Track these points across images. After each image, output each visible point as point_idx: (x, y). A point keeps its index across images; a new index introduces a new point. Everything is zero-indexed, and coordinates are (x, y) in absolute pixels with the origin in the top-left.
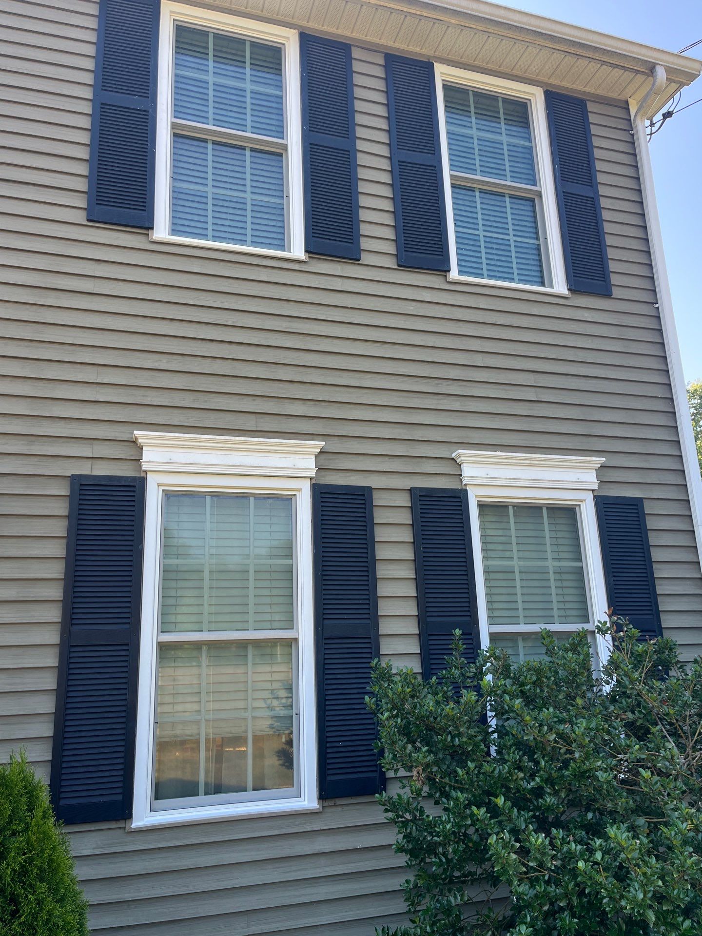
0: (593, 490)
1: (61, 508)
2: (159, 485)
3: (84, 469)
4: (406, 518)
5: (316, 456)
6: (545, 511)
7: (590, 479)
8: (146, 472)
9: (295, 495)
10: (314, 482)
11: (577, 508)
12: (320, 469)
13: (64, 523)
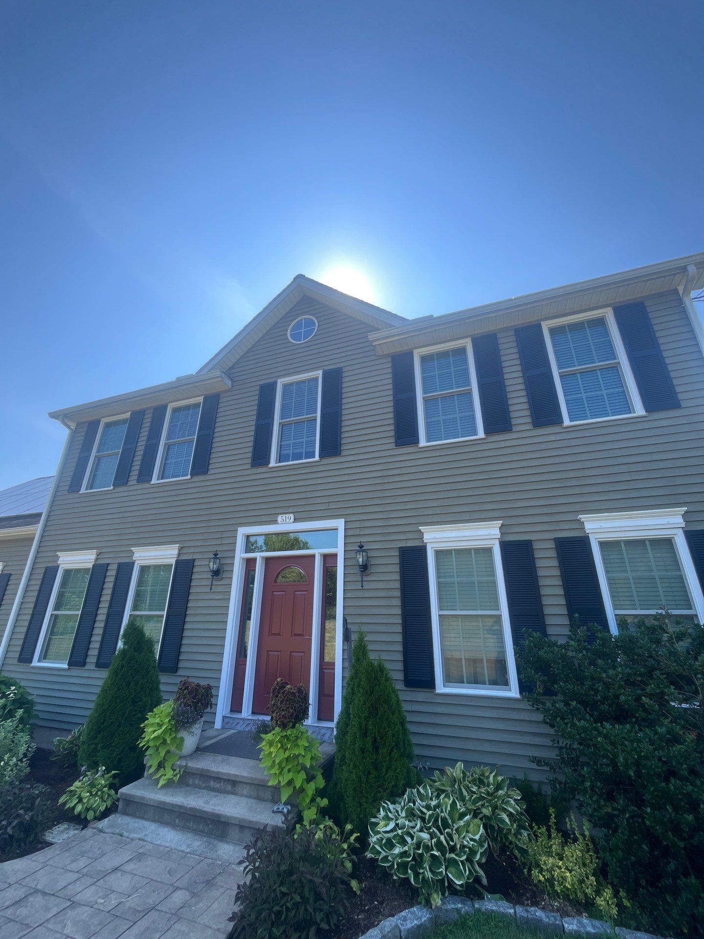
0: (682, 528)
1: (397, 560)
2: (432, 548)
3: (403, 544)
4: (553, 553)
5: (500, 528)
6: (647, 543)
7: (679, 521)
8: (426, 543)
9: (492, 547)
10: (500, 540)
11: (673, 539)
12: (502, 534)
13: (398, 566)
